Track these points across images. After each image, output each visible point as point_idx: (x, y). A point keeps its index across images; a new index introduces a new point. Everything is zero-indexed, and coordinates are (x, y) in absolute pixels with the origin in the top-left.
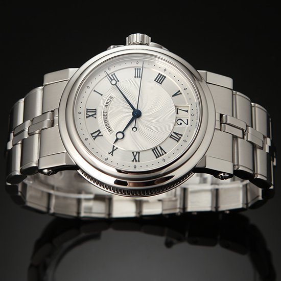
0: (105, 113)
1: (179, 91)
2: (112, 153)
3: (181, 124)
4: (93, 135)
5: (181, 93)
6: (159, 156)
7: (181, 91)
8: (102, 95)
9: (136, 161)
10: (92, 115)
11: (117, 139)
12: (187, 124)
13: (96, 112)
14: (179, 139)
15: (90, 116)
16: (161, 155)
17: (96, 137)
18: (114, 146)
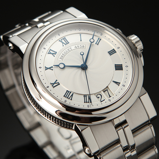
0: (70, 49)
1: (120, 83)
2: (47, 69)
3: (99, 98)
4: (50, 51)
5: (119, 85)
6: (66, 97)
7: (120, 85)
8: (81, 41)
9: (53, 86)
10: (63, 43)
11: (58, 66)
12: (101, 102)
13: (67, 44)
14: (87, 102)
15: (62, 42)
16: (67, 98)
17: (51, 53)
18: (52, 67)
